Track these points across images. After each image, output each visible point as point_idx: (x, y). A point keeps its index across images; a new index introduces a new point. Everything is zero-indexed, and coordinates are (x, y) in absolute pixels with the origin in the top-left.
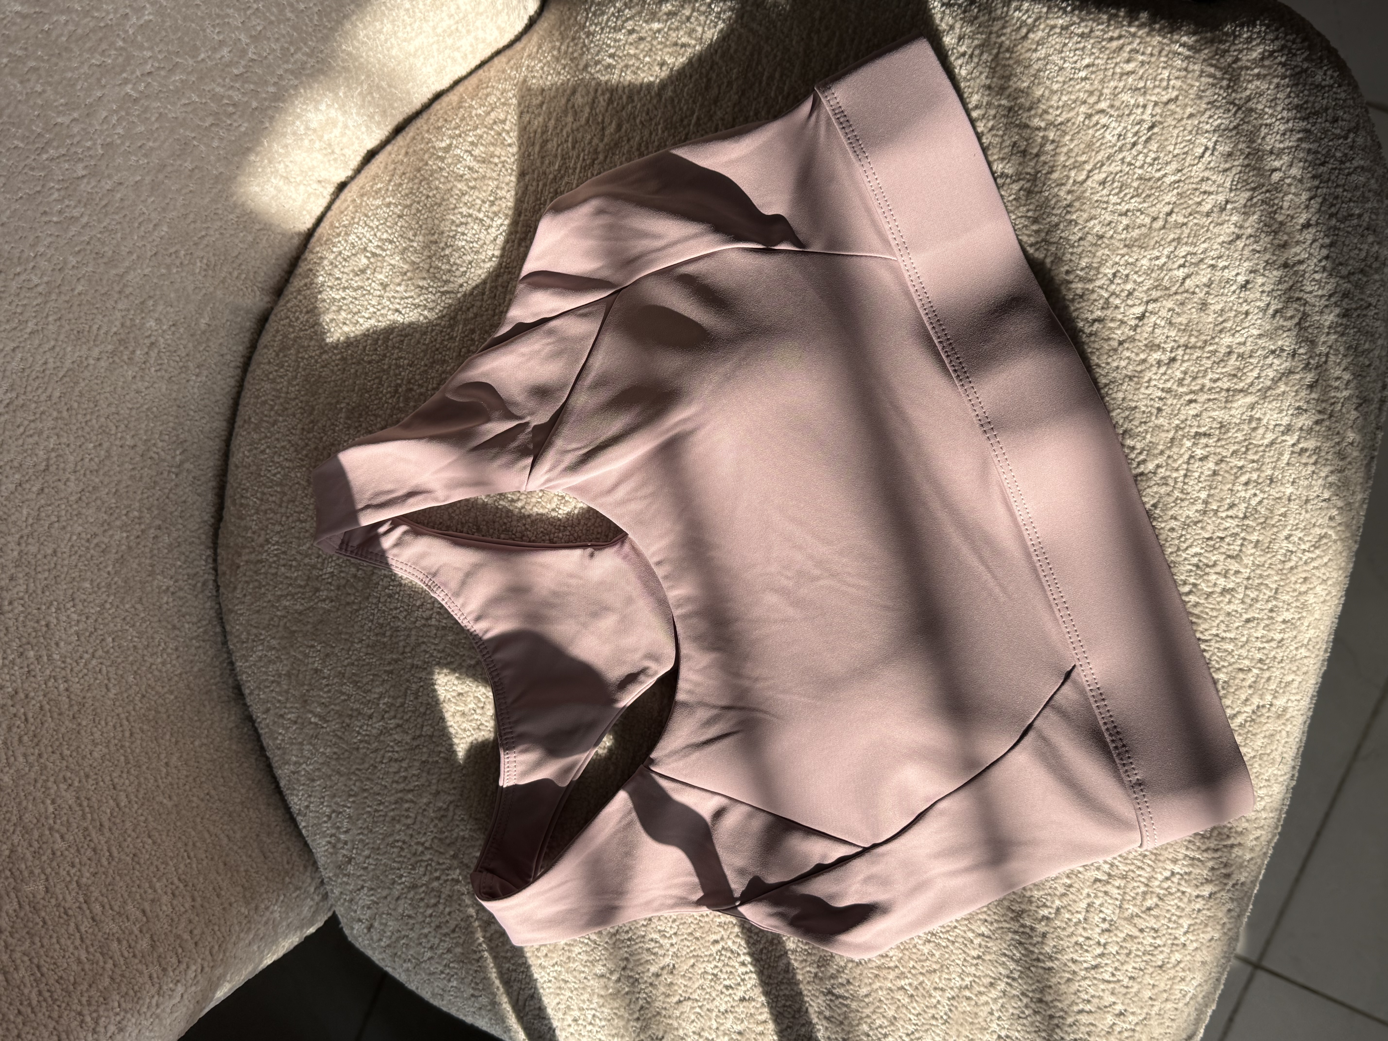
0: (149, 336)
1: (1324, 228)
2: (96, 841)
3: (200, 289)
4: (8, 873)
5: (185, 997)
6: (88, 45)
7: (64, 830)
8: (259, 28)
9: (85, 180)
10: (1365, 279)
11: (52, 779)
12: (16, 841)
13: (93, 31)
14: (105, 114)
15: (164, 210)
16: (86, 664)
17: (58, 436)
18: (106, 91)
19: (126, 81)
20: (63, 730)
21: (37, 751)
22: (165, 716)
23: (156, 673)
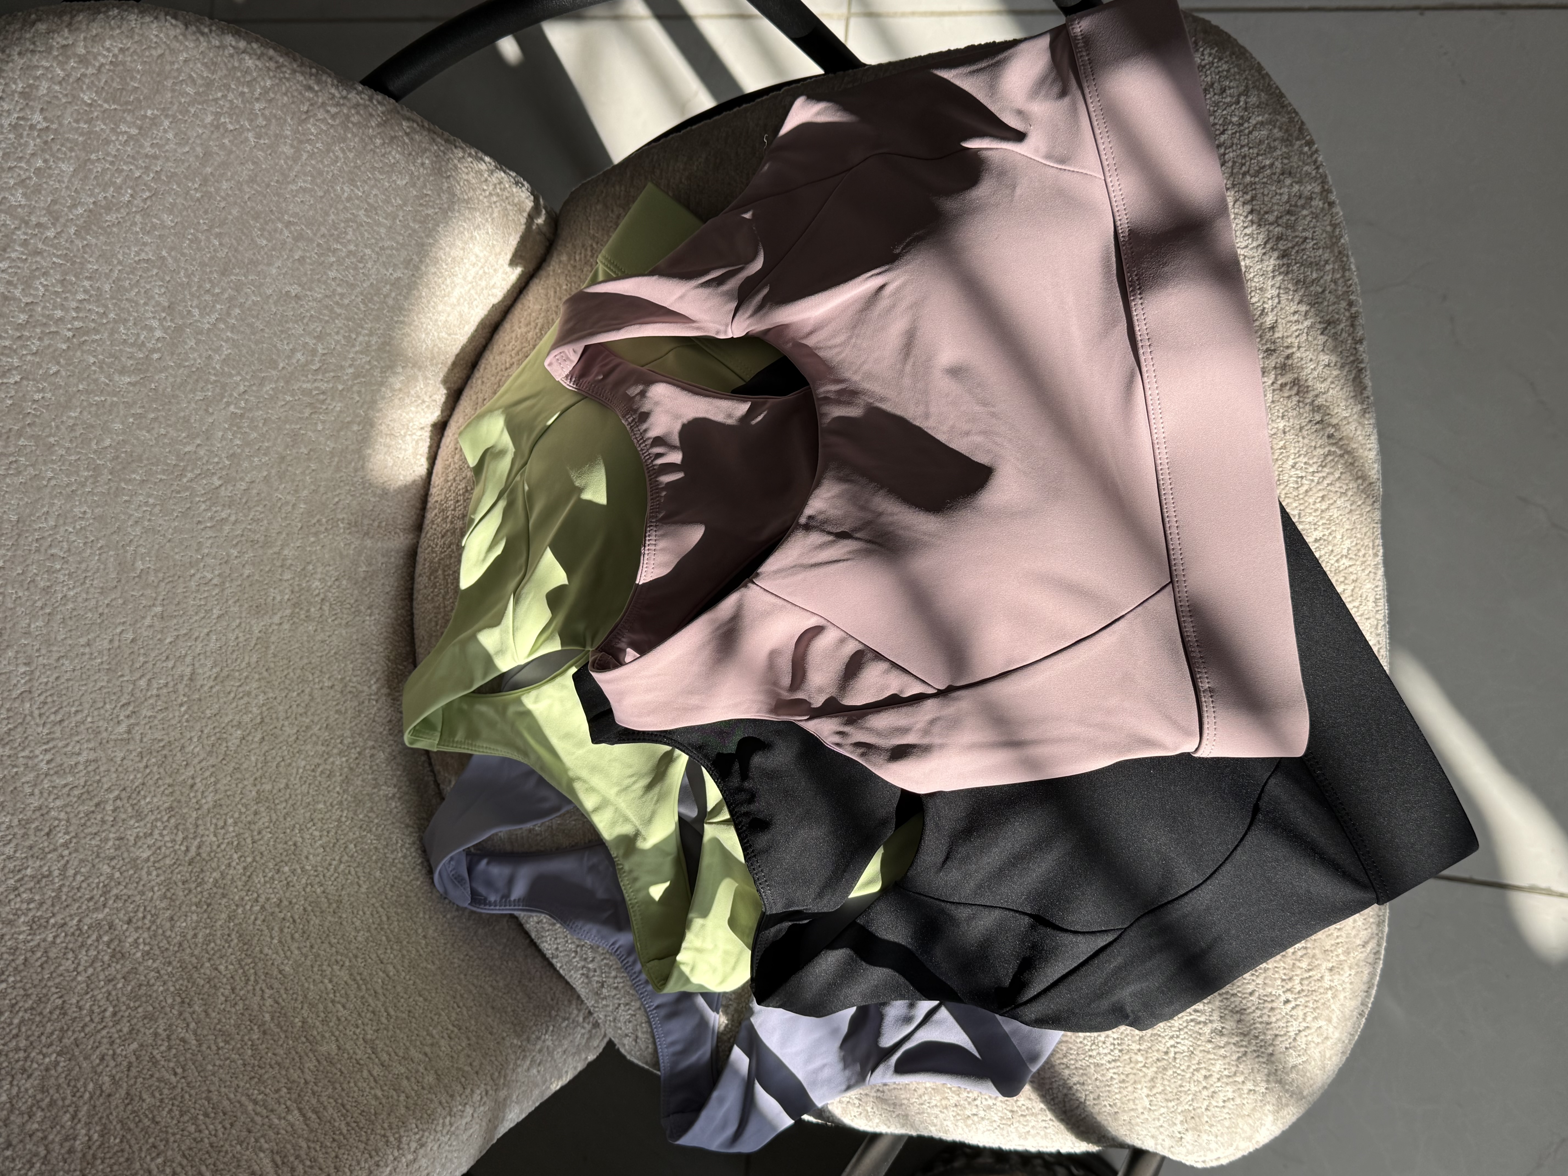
0: (318, 595)
1: (1241, 187)
2: (373, 1005)
3: (349, 544)
4: (304, 1040)
5: (475, 1115)
6: (188, 388)
7: (344, 1000)
8: (318, 330)
9: (223, 488)
10: (1293, 218)
11: (326, 963)
12: (305, 1015)
13: (189, 376)
14: (220, 434)
15: (296, 491)
16: (335, 869)
17: (265, 693)
18: (215, 417)
19: (228, 404)
20: (327, 924)
21: (308, 944)
22: (415, 899)
23: (399, 866)
